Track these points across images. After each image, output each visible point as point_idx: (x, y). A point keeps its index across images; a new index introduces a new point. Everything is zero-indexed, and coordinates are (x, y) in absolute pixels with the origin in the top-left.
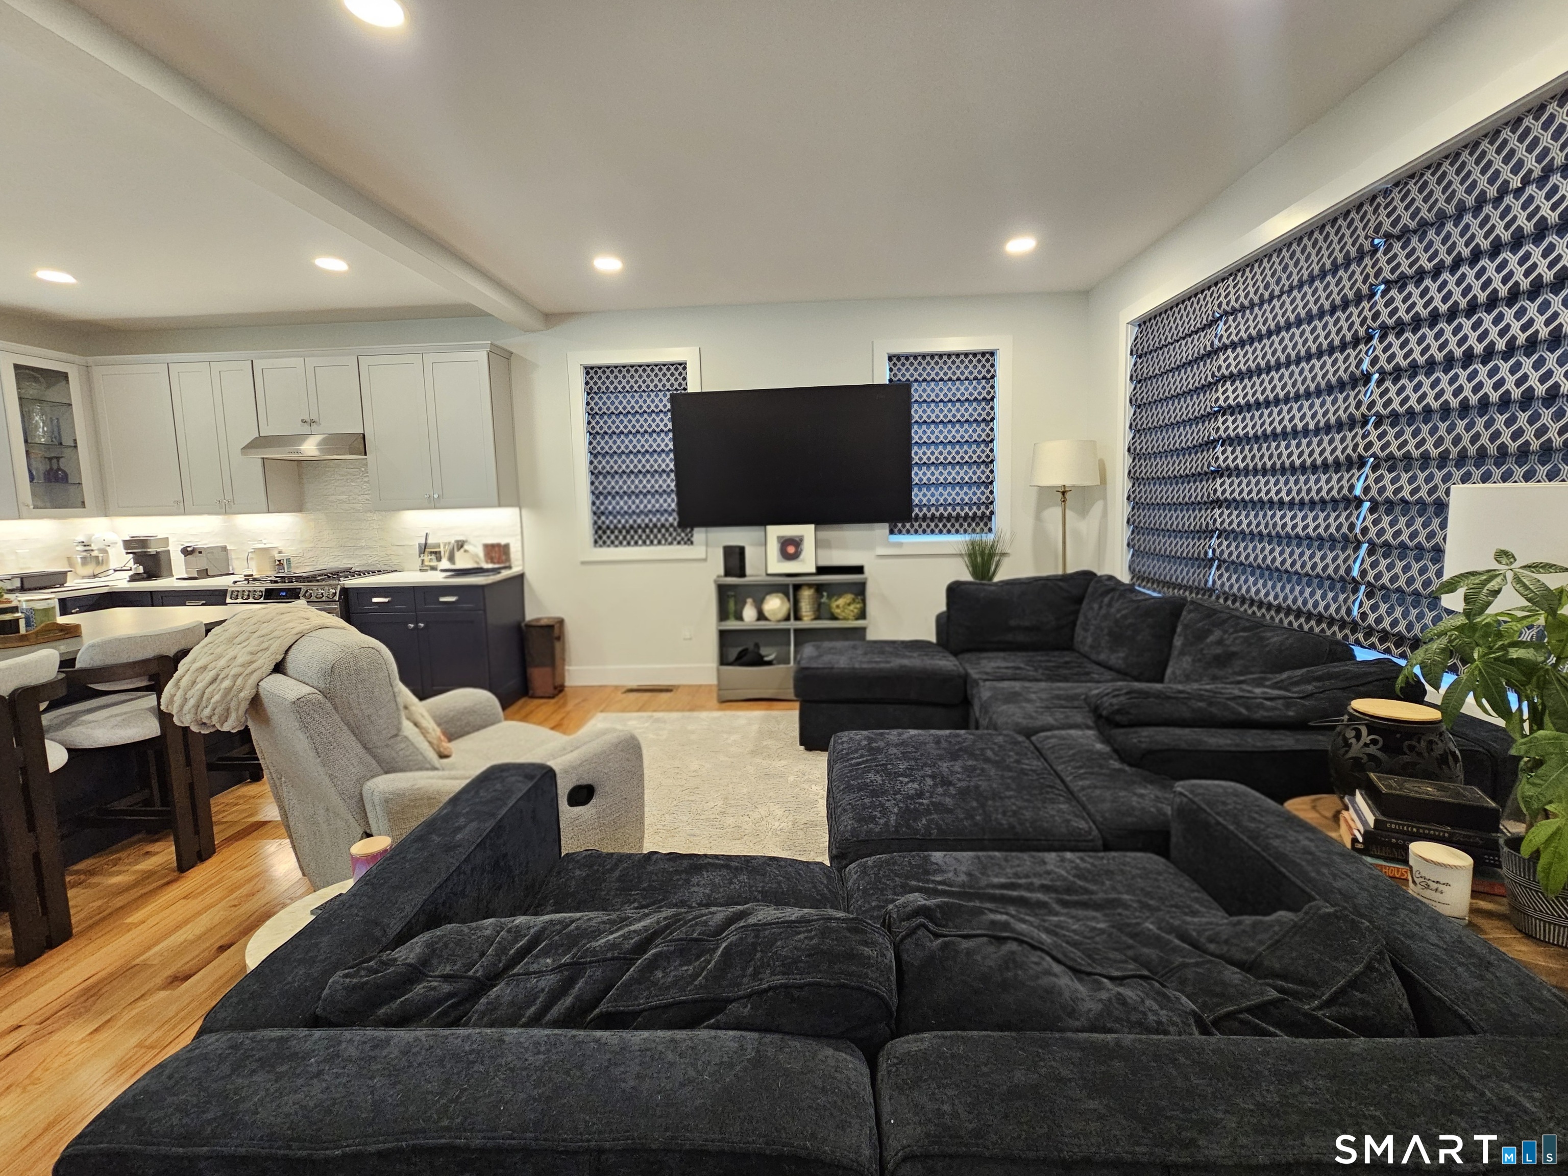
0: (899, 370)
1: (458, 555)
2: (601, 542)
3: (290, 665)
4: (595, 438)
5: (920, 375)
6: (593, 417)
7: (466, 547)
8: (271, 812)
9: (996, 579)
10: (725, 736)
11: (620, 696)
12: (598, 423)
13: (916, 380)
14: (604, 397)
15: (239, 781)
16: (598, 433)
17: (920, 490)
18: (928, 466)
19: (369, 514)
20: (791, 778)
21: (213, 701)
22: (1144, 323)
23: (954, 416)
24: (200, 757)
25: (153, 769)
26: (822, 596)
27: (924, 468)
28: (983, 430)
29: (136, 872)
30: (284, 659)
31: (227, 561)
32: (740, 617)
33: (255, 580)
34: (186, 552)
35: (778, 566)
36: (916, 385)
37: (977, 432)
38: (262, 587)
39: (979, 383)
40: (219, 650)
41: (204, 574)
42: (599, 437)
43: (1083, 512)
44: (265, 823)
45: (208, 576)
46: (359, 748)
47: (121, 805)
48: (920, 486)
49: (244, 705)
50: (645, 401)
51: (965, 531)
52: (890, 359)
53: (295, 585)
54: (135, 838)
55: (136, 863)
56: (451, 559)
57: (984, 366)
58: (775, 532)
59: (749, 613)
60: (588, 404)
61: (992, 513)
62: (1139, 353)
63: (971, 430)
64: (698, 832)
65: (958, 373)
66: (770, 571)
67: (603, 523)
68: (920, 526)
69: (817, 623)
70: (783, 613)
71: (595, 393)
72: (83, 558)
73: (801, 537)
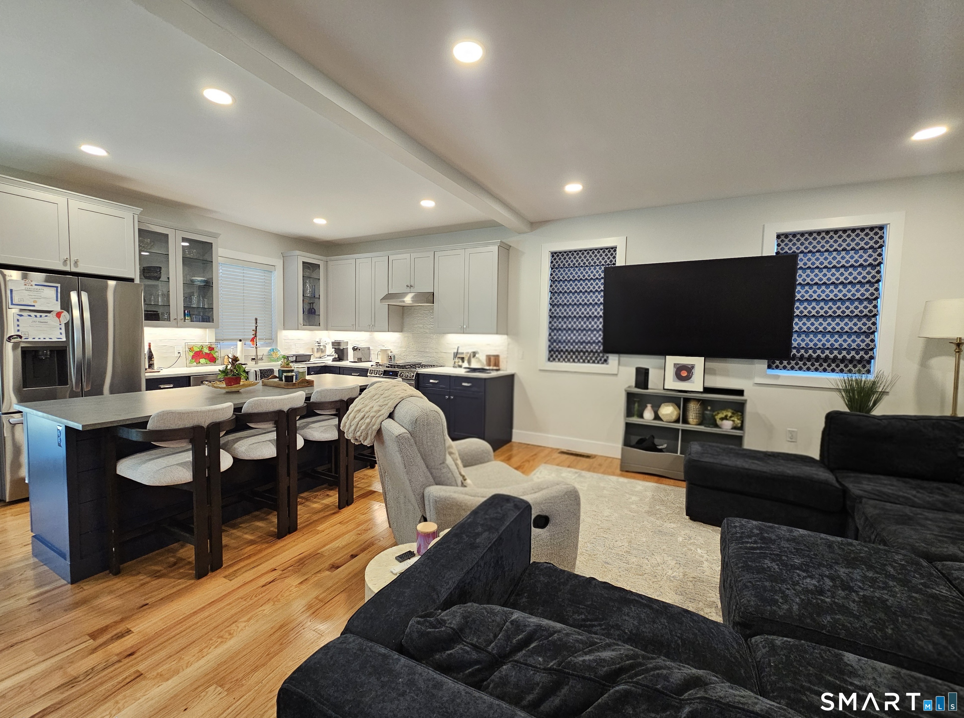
0: (786, 245)
1: (473, 360)
2: (551, 359)
3: (396, 415)
4: (554, 295)
5: (806, 248)
6: (554, 283)
7: (477, 356)
8: (377, 487)
10: (628, 496)
11: (556, 455)
12: (556, 286)
13: (802, 252)
14: (562, 270)
15: (365, 467)
16: (556, 292)
18: (808, 318)
19: (432, 335)
20: (680, 539)
21: (362, 428)
24: (352, 453)
25: (333, 454)
26: (707, 409)
27: (805, 320)
28: (867, 291)
29: (323, 504)
30: (394, 411)
31: (369, 354)
32: (641, 416)
33: (380, 365)
34: (355, 349)
35: (672, 384)
36: (801, 256)
37: (861, 292)
38: (382, 369)
39: (866, 252)
40: (366, 402)
41: (360, 360)
42: (556, 295)
44: (375, 492)
45: (361, 361)
46: (424, 467)
47: (320, 469)
48: (800, 333)
49: (374, 433)
50: (587, 273)
51: (842, 371)
52: (778, 237)
53: (396, 369)
54: (324, 486)
55: (323, 499)
56: (469, 362)
57: (872, 238)
58: (672, 361)
59: (648, 415)
60: (551, 275)
61: (872, 358)
63: (854, 290)
64: (610, 561)
66: (666, 387)
67: (555, 347)
68: (797, 364)
69: (702, 428)
70: (674, 417)
71: (557, 268)
72: (318, 349)
73: (693, 367)
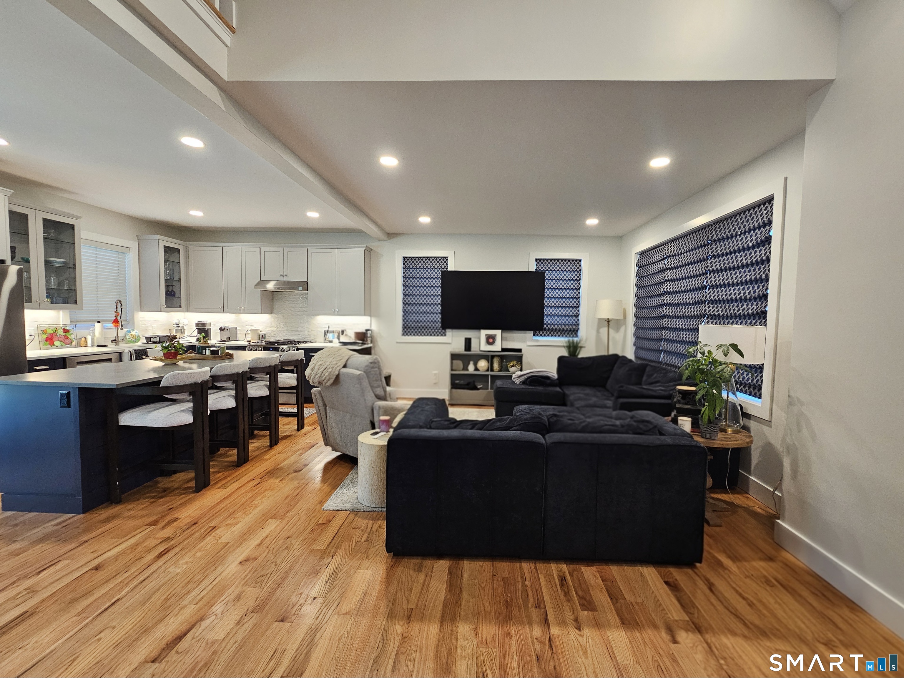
0: (540, 265)
1: (342, 336)
2: (405, 334)
3: (348, 365)
4: (406, 288)
5: (549, 268)
6: (406, 279)
7: (346, 332)
9: (580, 356)
12: (407, 281)
13: (547, 270)
14: (411, 270)
16: (407, 286)
17: (547, 317)
18: (551, 307)
22: (642, 254)
23: (563, 286)
26: (503, 362)
27: (549, 308)
28: (575, 293)
31: (238, 334)
34: (222, 329)
35: (485, 347)
36: (547, 272)
37: (572, 294)
38: (262, 346)
39: (574, 273)
42: (407, 288)
43: (617, 330)
45: (230, 341)
48: (548, 315)
50: (429, 273)
51: (566, 336)
52: (536, 260)
53: (277, 345)
57: (576, 266)
58: (484, 333)
59: (471, 368)
60: (404, 273)
61: (578, 328)
62: (640, 265)
63: (570, 293)
65: (565, 268)
66: (481, 349)
67: (407, 325)
68: (547, 333)
69: (501, 373)
70: (486, 368)
71: (407, 268)
72: (176, 330)
73: (495, 335)
